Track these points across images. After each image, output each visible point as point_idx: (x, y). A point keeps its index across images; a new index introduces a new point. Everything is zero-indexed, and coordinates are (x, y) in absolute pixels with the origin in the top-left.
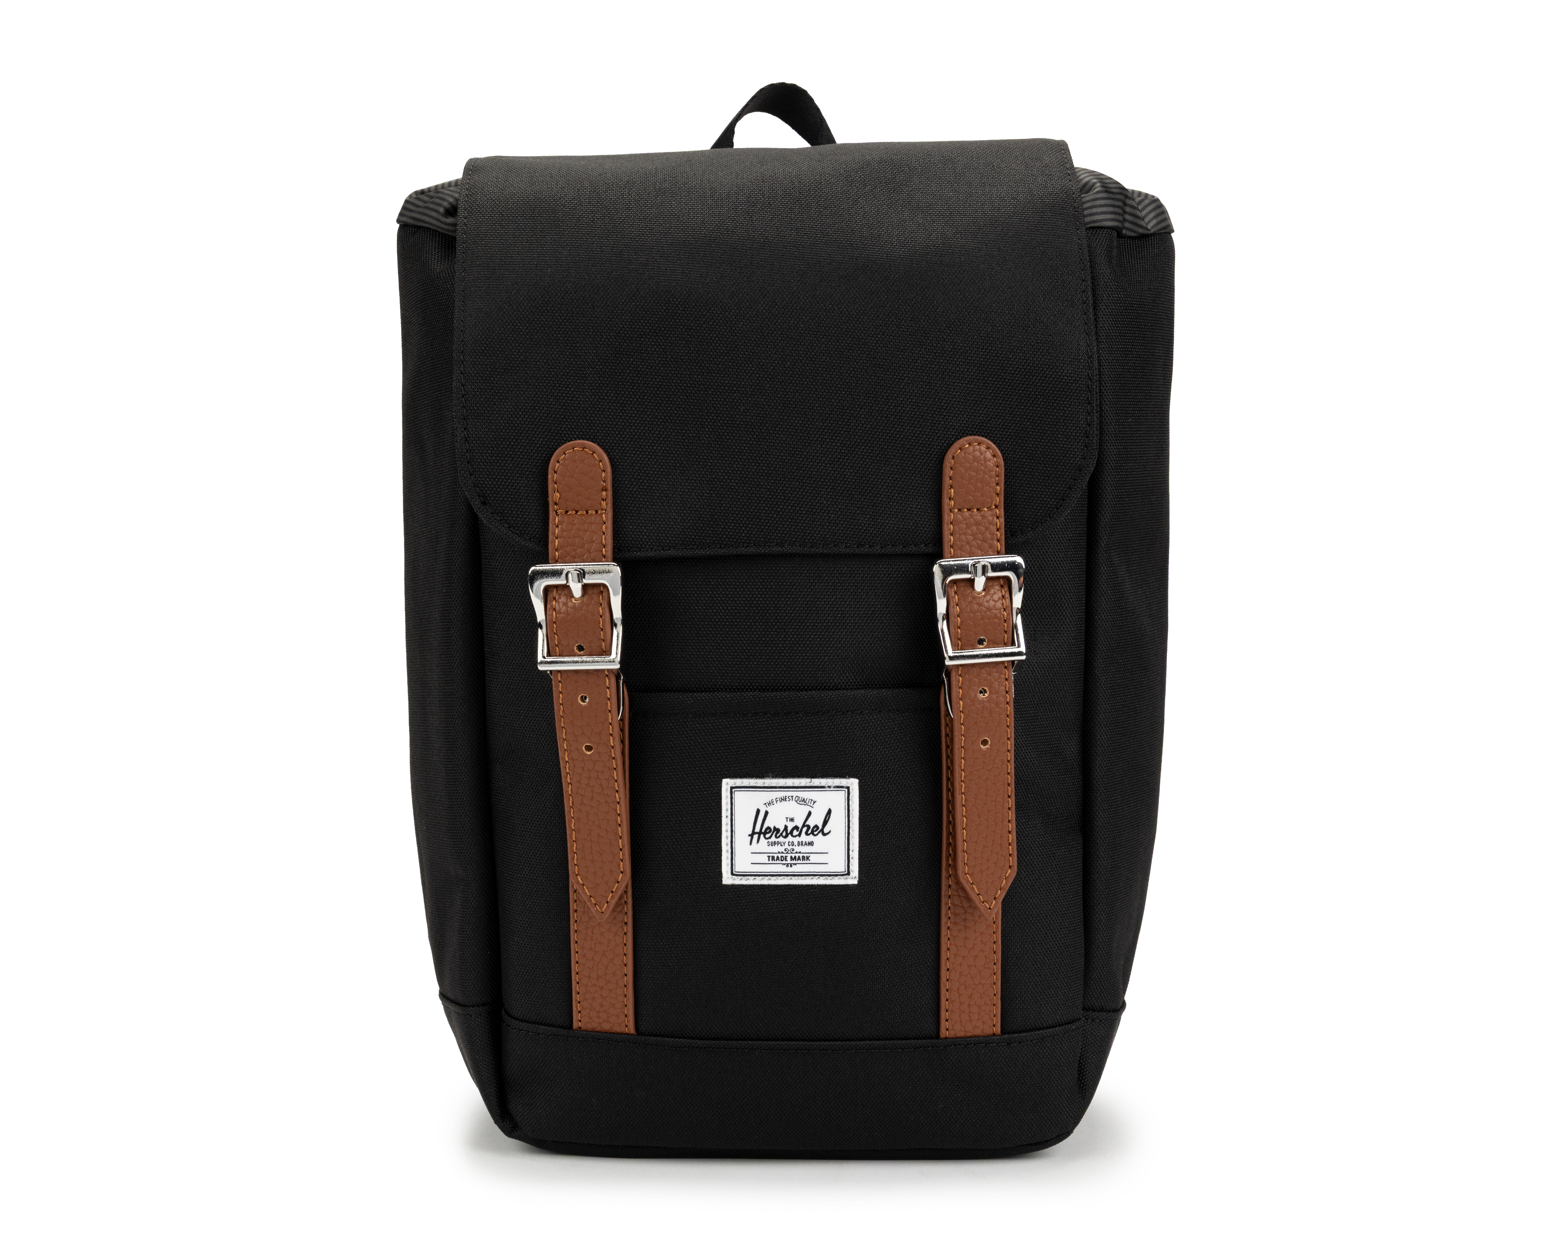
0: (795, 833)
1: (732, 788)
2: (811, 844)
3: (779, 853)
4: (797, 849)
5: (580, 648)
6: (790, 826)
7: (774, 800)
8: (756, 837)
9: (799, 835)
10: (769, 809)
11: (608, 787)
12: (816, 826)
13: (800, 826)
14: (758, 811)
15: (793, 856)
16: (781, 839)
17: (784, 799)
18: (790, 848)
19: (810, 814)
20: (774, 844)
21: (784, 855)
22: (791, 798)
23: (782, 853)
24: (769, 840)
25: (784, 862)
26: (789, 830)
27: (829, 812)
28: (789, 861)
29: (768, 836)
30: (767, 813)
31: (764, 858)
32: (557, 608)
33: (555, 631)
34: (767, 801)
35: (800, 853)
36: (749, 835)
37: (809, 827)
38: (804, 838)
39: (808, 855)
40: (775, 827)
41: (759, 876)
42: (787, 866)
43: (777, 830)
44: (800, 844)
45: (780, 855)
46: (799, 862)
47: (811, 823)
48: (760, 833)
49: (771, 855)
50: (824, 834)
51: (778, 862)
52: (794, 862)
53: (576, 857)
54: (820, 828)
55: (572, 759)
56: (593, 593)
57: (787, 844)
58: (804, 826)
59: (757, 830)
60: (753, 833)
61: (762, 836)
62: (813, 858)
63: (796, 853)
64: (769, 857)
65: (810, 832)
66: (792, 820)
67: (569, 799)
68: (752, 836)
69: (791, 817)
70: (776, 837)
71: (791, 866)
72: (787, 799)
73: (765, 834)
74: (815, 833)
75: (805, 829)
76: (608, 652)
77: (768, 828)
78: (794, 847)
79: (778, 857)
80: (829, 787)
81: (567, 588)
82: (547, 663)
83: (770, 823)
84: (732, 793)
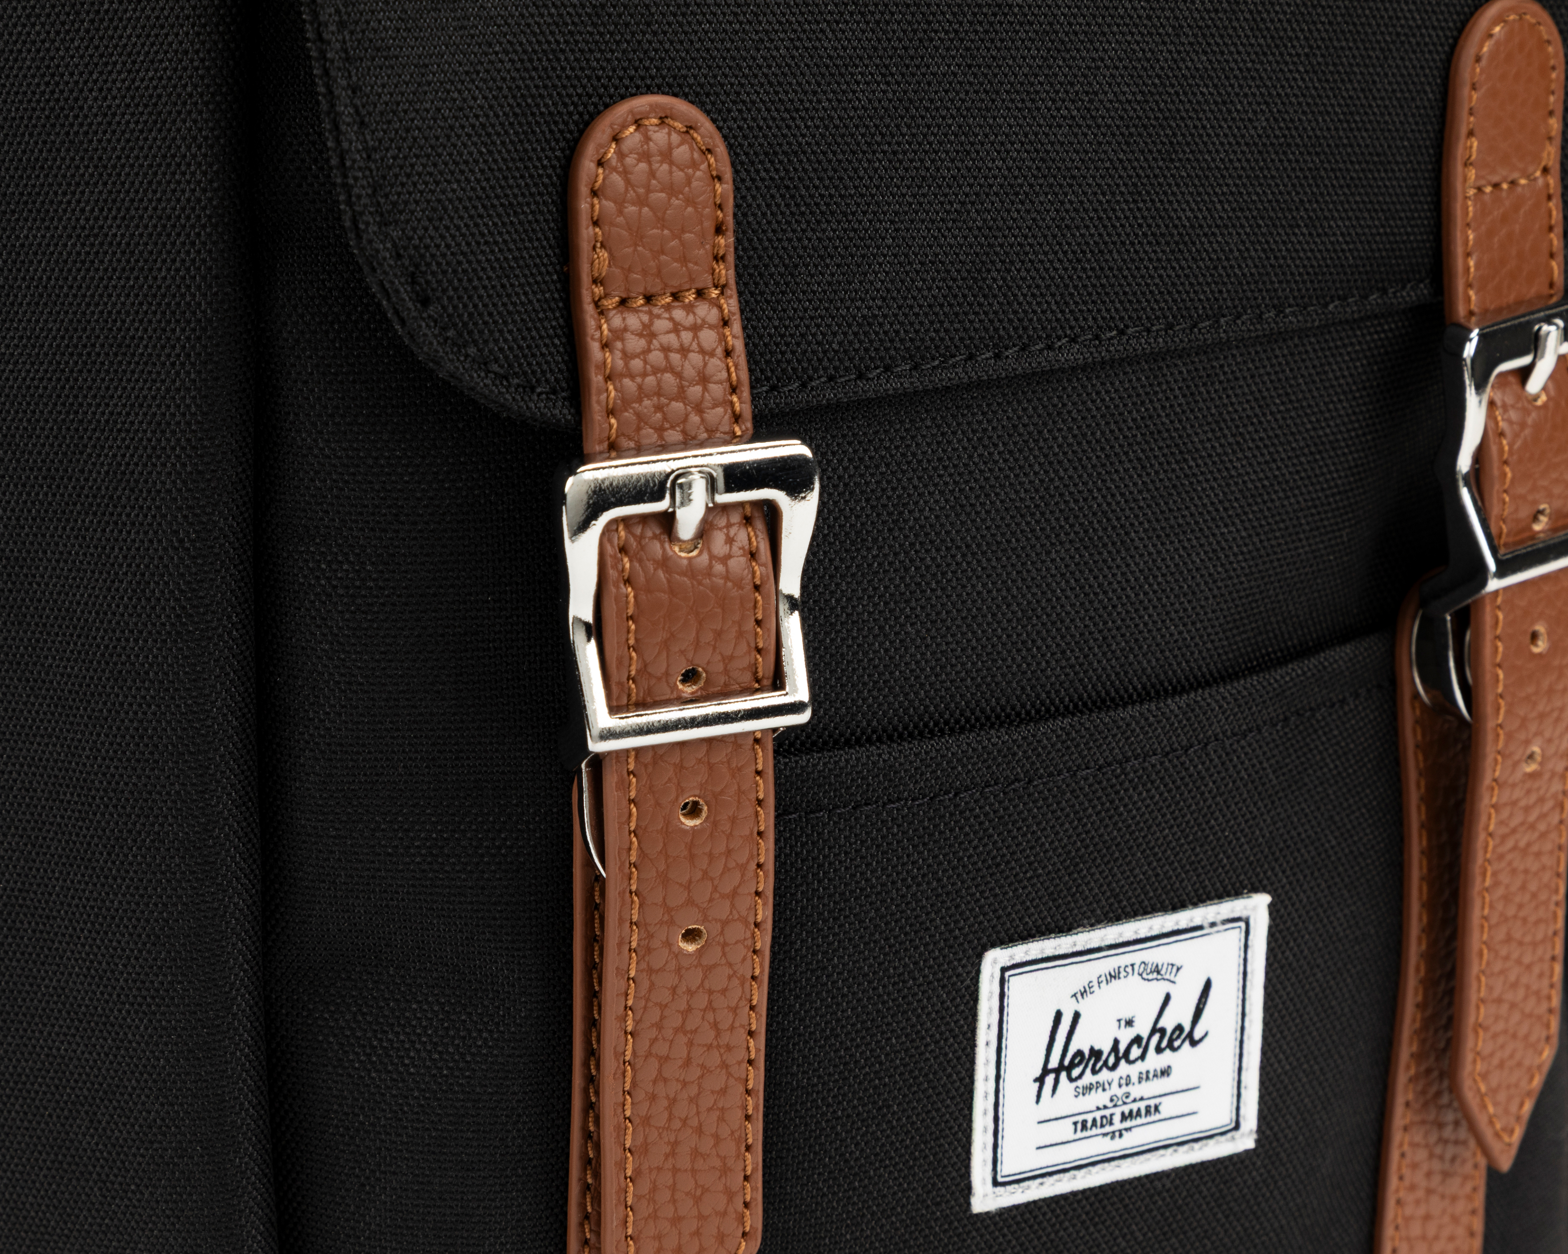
0: (1135, 1052)
1: (1004, 970)
2: (1165, 1072)
3: (1098, 1109)
4: (1136, 1091)
5: (690, 676)
6: (1125, 1037)
7: (1095, 983)
8: (1050, 1079)
9: (1143, 1057)
10: (1083, 1006)
11: (732, 1028)
12: (1179, 1028)
13: (1145, 1035)
14: (1058, 1016)
15: (1126, 1109)
16: (1105, 1075)
17: (1114, 976)
18: (1120, 1092)
19: (1168, 998)
20: (1089, 1088)
21: (1107, 1113)
22: (1129, 969)
23: (1105, 1107)
24: (1080, 1083)
25: (1108, 1129)
26: (1122, 1048)
27: (1208, 985)
28: (1118, 1125)
29: (1075, 1072)
30: (1077, 1016)
31: (1065, 1130)
32: (641, 579)
33: (632, 642)
34: (1078, 987)
35: (1142, 1099)
36: (1036, 1080)
37: (1163, 1031)
38: (1154, 1061)
39: (1157, 1101)
40: (1092, 1049)
41: (1051, 1174)
42: (1113, 1138)
43: (1096, 1054)
44: (1144, 1077)
45: (1098, 1115)
46: (1139, 1121)
47: (1168, 1023)
48: (1057, 1071)
49: (1080, 1118)
50: (1194, 1043)
51: (1095, 1131)
52: (1128, 1124)
53: (631, 1219)
54: (1187, 1028)
55: (651, 971)
56: (729, 525)
57: (1115, 1085)
58: (1154, 1031)
59: (1054, 1063)
60: (1046, 1071)
61: (1063, 1075)
62: (1168, 1107)
63: (1135, 1101)
64: (1075, 1123)
65: (1164, 1044)
66: (1129, 1023)
67: (625, 1071)
68: (1041, 1080)
69: (1127, 1015)
70: (1094, 1072)
71: (1121, 1135)
72: (1123, 974)
73: (1069, 1069)
74: (1176, 1044)
75: (1156, 1038)
76: (778, 681)
77: (1079, 1053)
78: (1130, 1089)
79: (1094, 1120)
80: (1213, 925)
81: (667, 520)
82: (608, 735)
83: (1082, 1042)
84: (1002, 982)
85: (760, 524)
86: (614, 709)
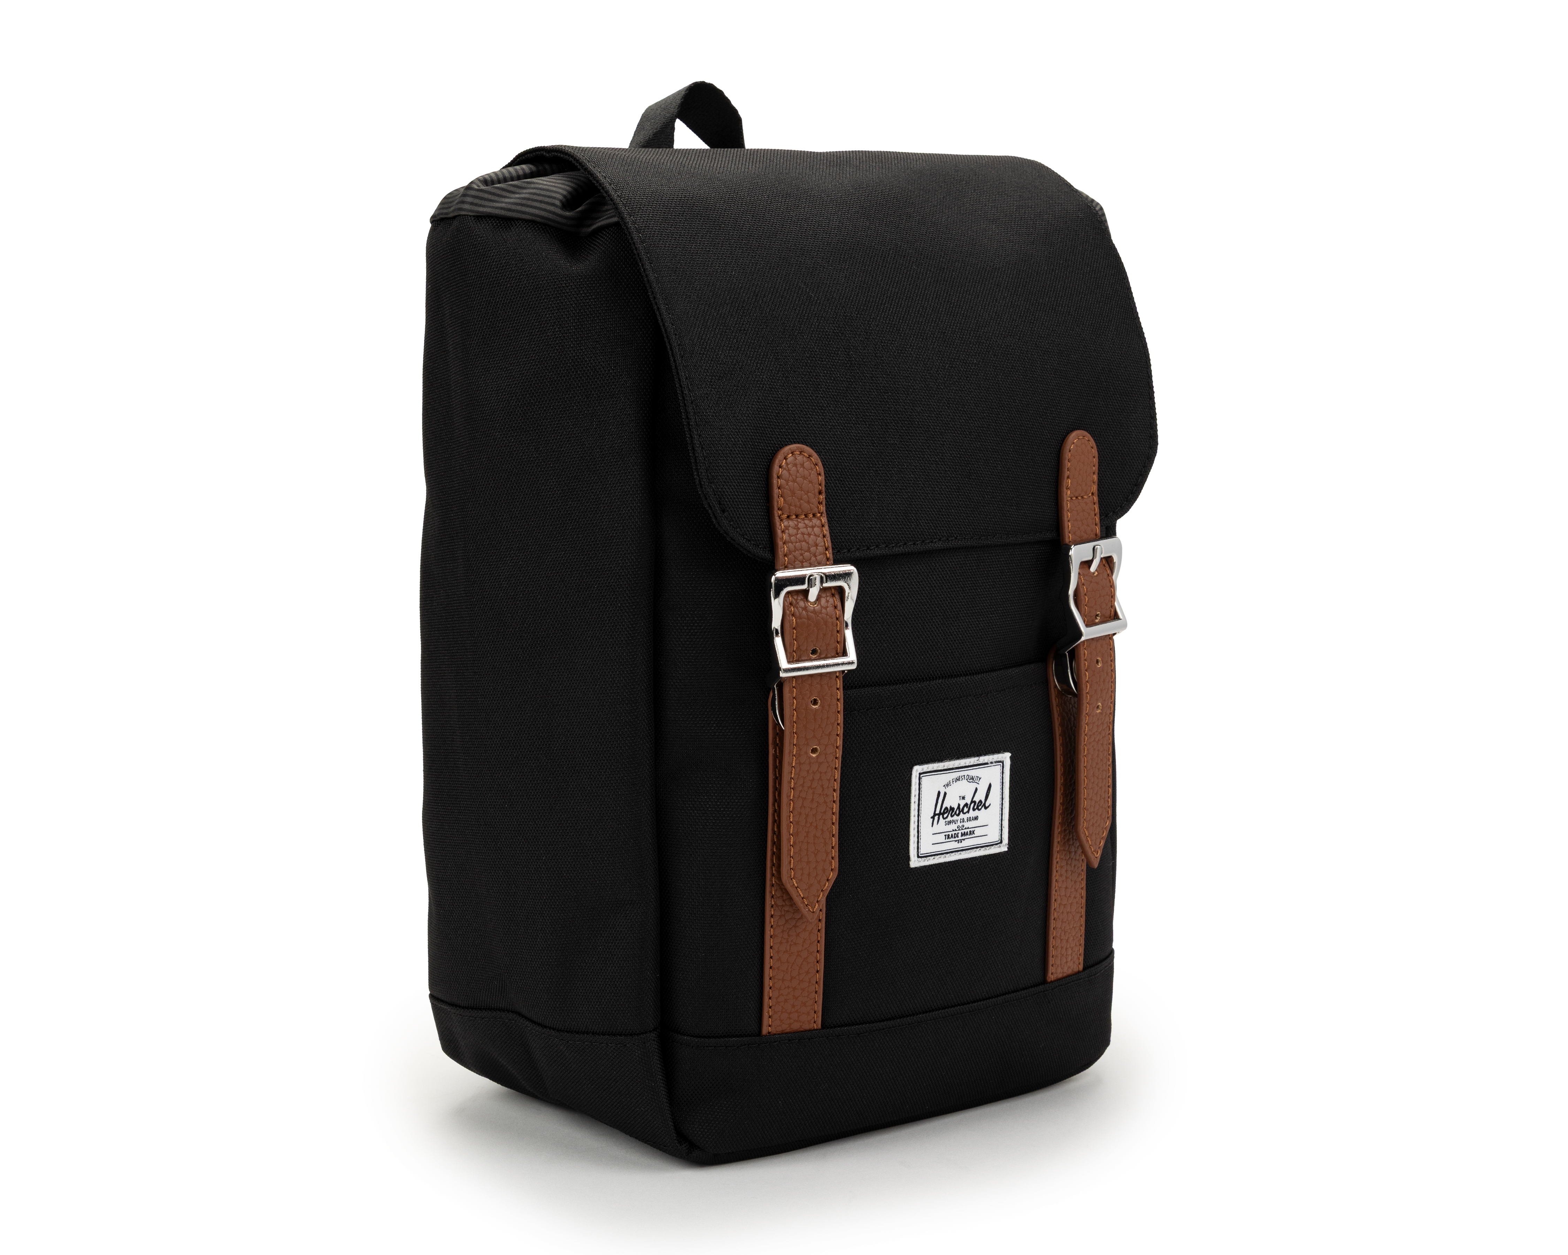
0: (966, 810)
1: (920, 774)
2: (976, 818)
3: (953, 830)
4: (967, 825)
5: (814, 652)
6: (962, 803)
7: (951, 782)
8: (936, 818)
9: (968, 812)
10: (948, 790)
11: (828, 787)
12: (980, 801)
13: (969, 803)
14: (939, 793)
15: (963, 831)
16: (955, 818)
17: (958, 779)
18: (961, 825)
19: (976, 789)
20: (950, 822)
21: (956, 832)
22: (963, 777)
23: (956, 830)
24: (947, 820)
25: (957, 839)
26: (961, 807)
27: (990, 786)
28: (960, 838)
29: (945, 816)
30: (945, 794)
31: (942, 838)
32: (797, 614)
33: (794, 637)
34: (946, 783)
35: (968, 828)
36: (931, 818)
37: (975, 802)
38: (972, 814)
39: (973, 829)
40: (951, 807)
41: (937, 855)
42: (958, 843)
43: (952, 809)
44: (969, 819)
45: (953, 833)
46: (967, 837)
47: (977, 799)
48: (939, 815)
49: (947, 834)
50: (986, 808)
51: (952, 839)
52: (963, 838)
53: (792, 862)
54: (983, 802)
55: (800, 764)
56: (827, 596)
57: (959, 821)
58: (972, 802)
59: (937, 812)
60: (935, 814)
61: (941, 816)
62: (978, 832)
63: (966, 828)
64: (945, 835)
65: (975, 807)
66: (963, 798)
67: (790, 804)
68: (933, 818)
69: (963, 795)
70: (952, 816)
71: (961, 842)
72: (961, 779)
73: (943, 814)
74: (980, 808)
75: (973, 805)
76: (844, 653)
77: (946, 808)
78: (964, 824)
79: (952, 835)
80: (992, 763)
81: (806, 593)
82: (786, 671)
83: (947, 804)
84: (920, 779)
85: (837, 596)
86: (789, 662)
